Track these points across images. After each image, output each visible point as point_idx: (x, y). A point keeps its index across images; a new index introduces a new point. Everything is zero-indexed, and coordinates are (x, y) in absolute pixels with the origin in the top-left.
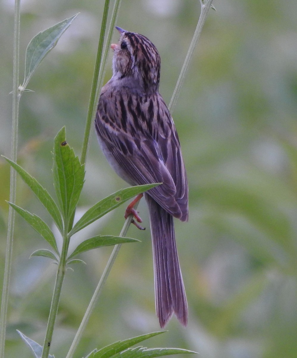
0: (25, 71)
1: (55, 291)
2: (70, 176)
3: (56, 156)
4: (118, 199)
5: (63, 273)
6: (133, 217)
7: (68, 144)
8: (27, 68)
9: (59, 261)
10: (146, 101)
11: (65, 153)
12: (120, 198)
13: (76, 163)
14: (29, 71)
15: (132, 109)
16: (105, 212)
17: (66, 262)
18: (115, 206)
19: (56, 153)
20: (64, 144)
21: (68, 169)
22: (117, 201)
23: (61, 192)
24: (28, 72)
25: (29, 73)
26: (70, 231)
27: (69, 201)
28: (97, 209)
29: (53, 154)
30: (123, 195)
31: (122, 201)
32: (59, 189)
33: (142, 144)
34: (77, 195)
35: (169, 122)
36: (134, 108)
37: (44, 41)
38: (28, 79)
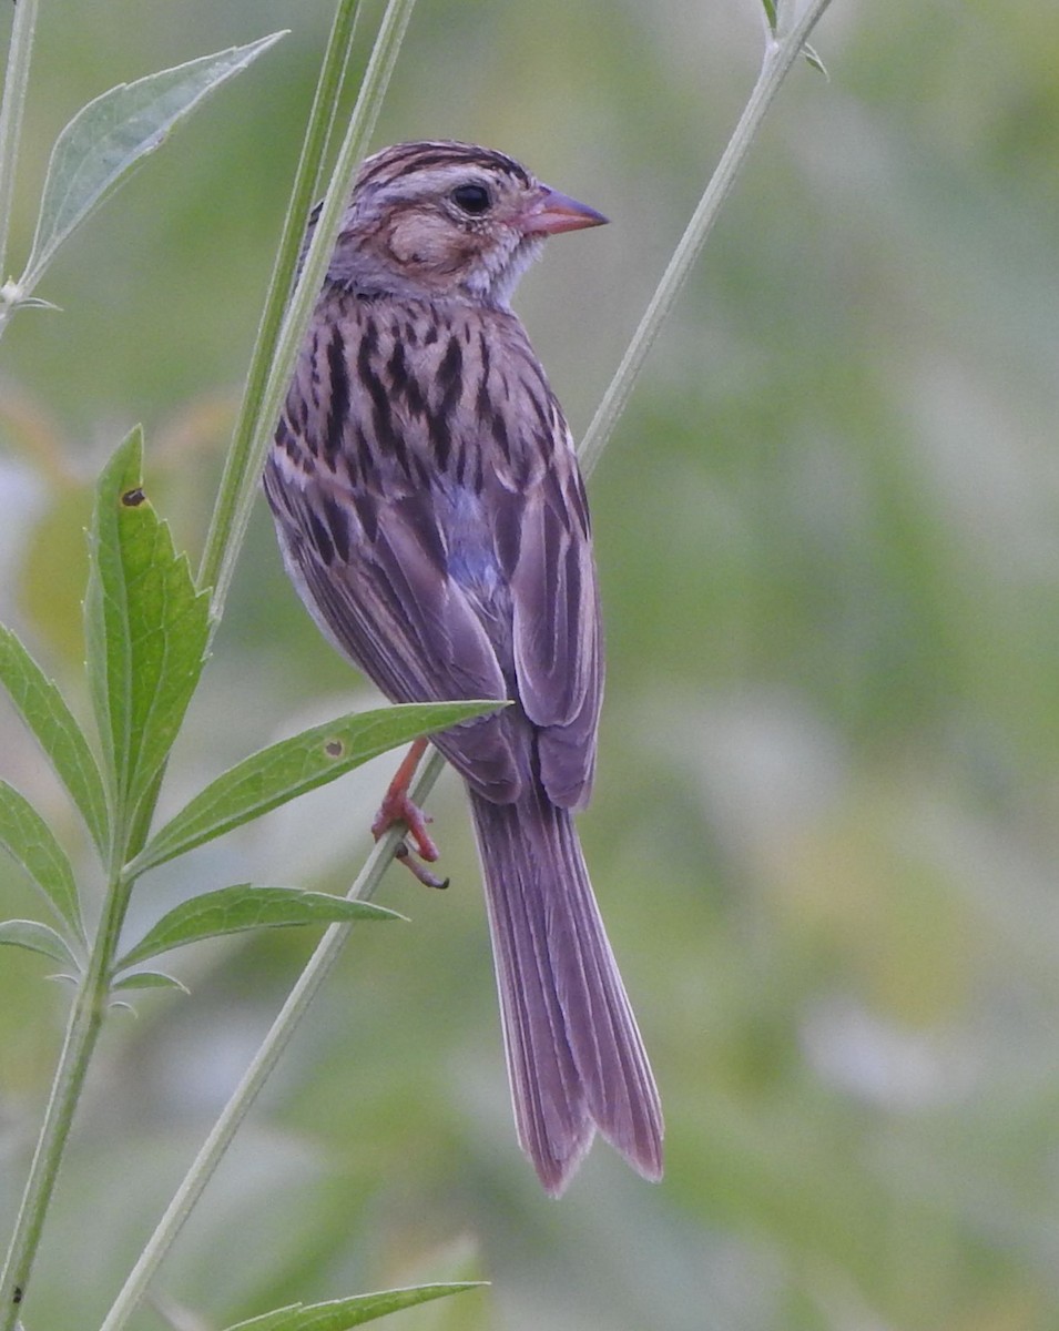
0: (39, 226)
1: (59, 1087)
2: (150, 632)
3: (101, 549)
4: (335, 749)
5: (97, 1020)
6: (403, 837)
7: (147, 502)
8: (46, 215)
9: (84, 972)
10: (432, 337)
11: (137, 536)
12: (343, 745)
13: (176, 580)
14: (55, 229)
15: (373, 370)
16: (280, 794)
17: (112, 975)
18: (321, 773)
19: (104, 534)
20: (134, 499)
21: (141, 604)
22: (330, 756)
23: (111, 697)
24: (48, 235)
25: (53, 236)
26: (137, 857)
27: (137, 735)
28: (251, 780)
29: (91, 537)
30: (356, 735)
31: (347, 760)
32: (104, 683)
33: (387, 516)
34: (171, 713)
35: (540, 432)
36: (379, 366)
37: (131, 120)
38: (44, 259)
